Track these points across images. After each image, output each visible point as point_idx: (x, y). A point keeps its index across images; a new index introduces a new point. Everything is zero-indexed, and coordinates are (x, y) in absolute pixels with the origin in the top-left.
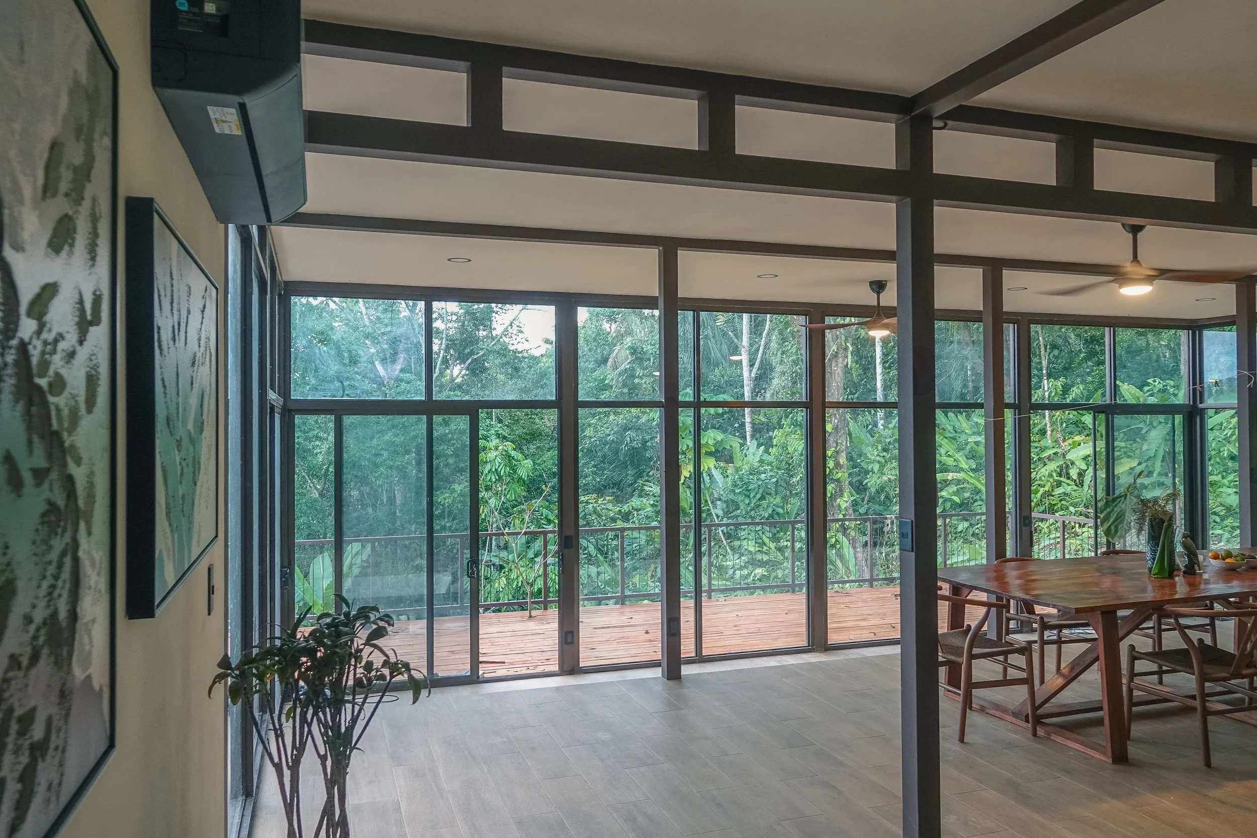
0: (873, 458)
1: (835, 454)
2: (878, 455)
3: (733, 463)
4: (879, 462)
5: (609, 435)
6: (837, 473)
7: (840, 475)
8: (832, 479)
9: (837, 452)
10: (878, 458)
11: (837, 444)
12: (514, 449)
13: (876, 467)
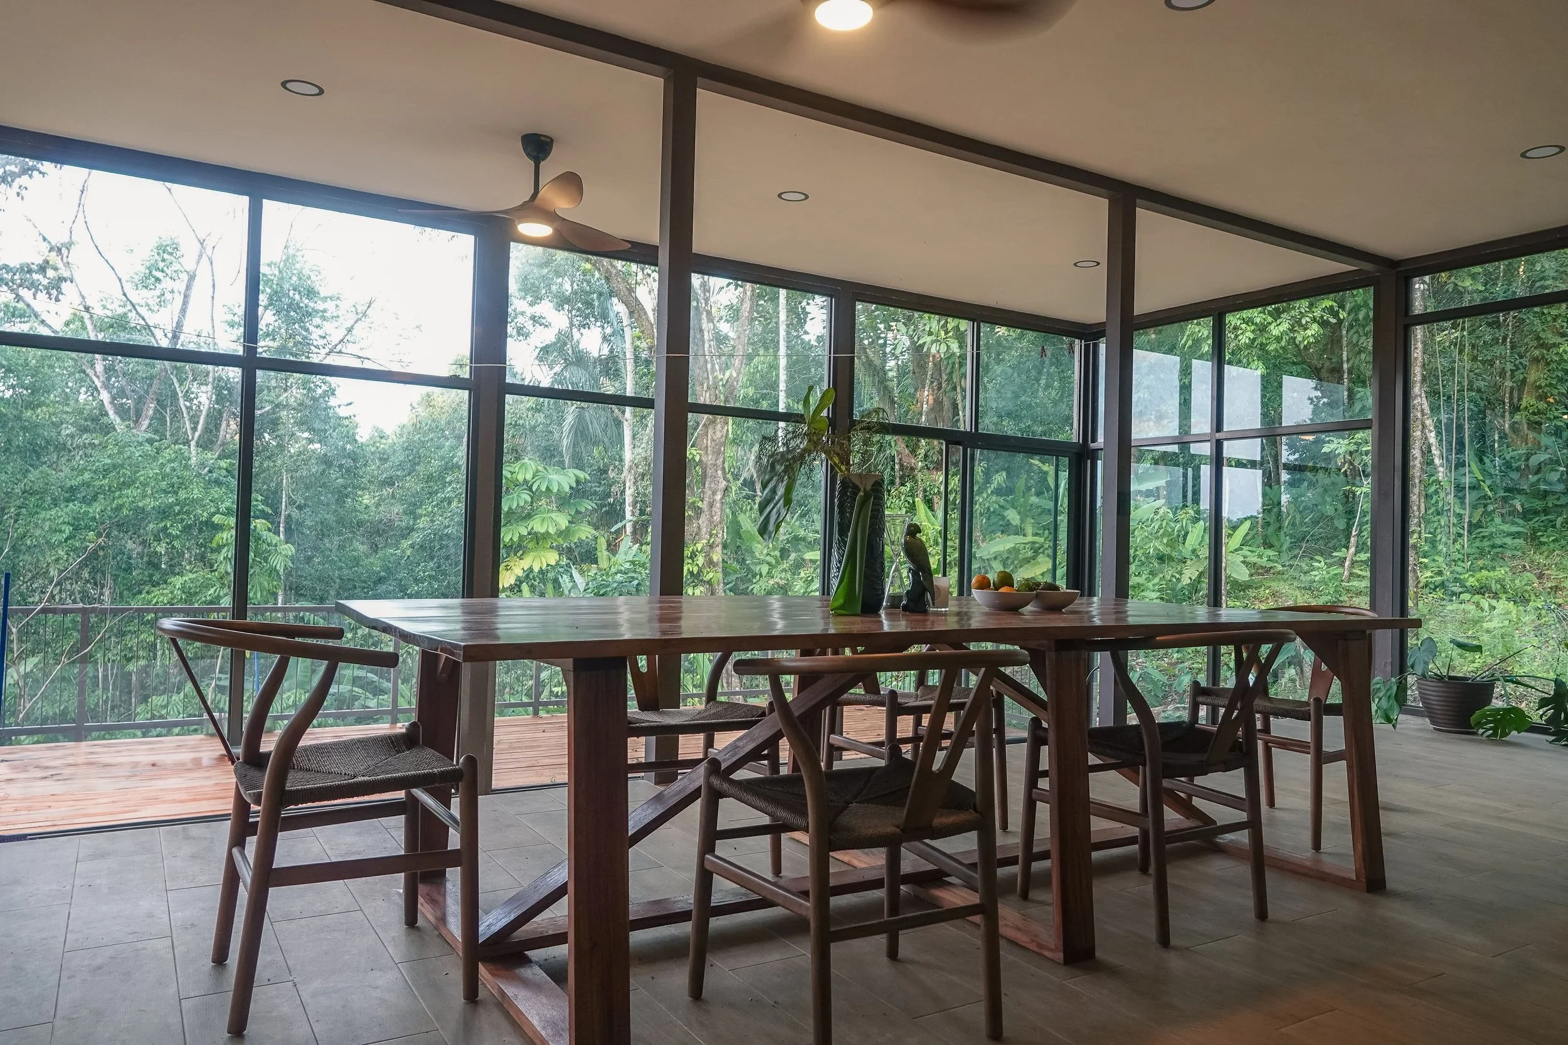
0: (762, 557)
1: (707, 549)
2: (768, 554)
3: (596, 562)
4: (769, 564)
5: (449, 526)
6: (708, 573)
7: (711, 575)
8: (702, 580)
9: (711, 546)
10: (768, 558)
11: (711, 536)
12: (269, 530)
13: (765, 569)
